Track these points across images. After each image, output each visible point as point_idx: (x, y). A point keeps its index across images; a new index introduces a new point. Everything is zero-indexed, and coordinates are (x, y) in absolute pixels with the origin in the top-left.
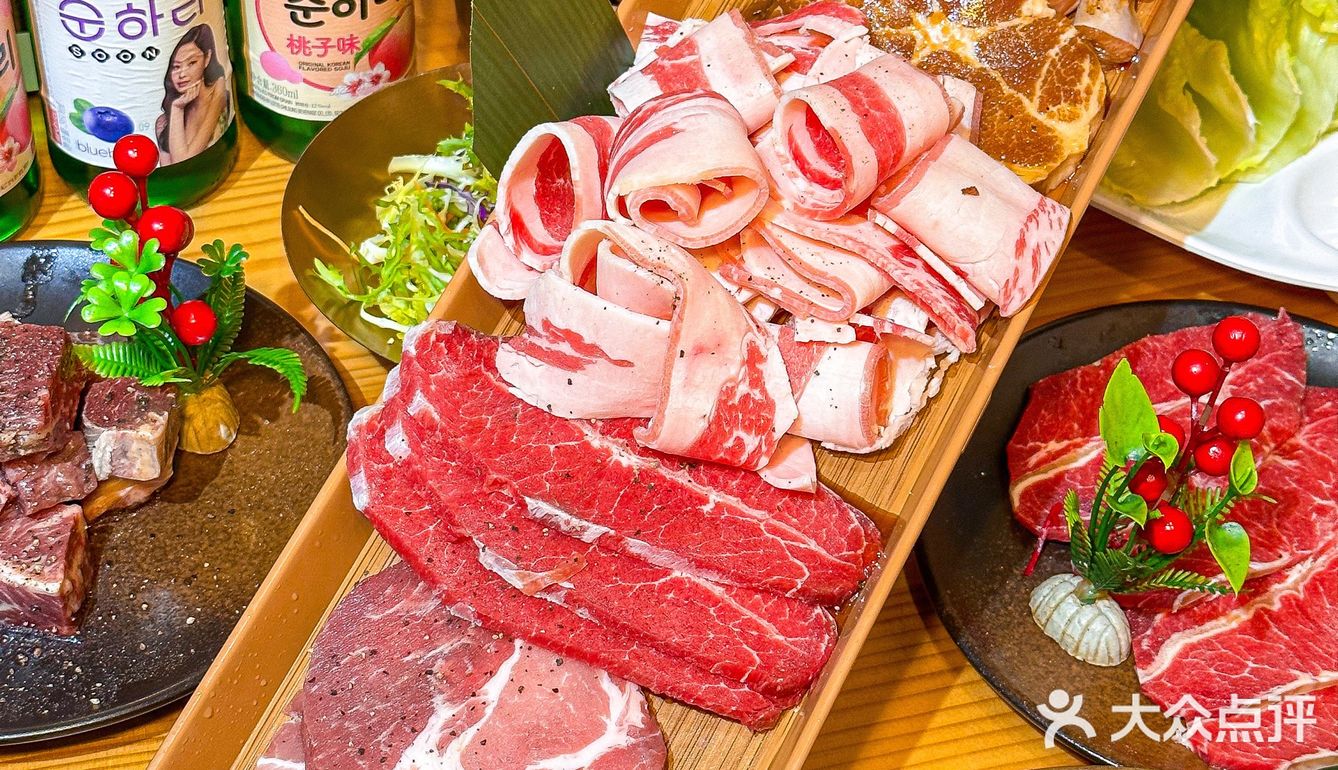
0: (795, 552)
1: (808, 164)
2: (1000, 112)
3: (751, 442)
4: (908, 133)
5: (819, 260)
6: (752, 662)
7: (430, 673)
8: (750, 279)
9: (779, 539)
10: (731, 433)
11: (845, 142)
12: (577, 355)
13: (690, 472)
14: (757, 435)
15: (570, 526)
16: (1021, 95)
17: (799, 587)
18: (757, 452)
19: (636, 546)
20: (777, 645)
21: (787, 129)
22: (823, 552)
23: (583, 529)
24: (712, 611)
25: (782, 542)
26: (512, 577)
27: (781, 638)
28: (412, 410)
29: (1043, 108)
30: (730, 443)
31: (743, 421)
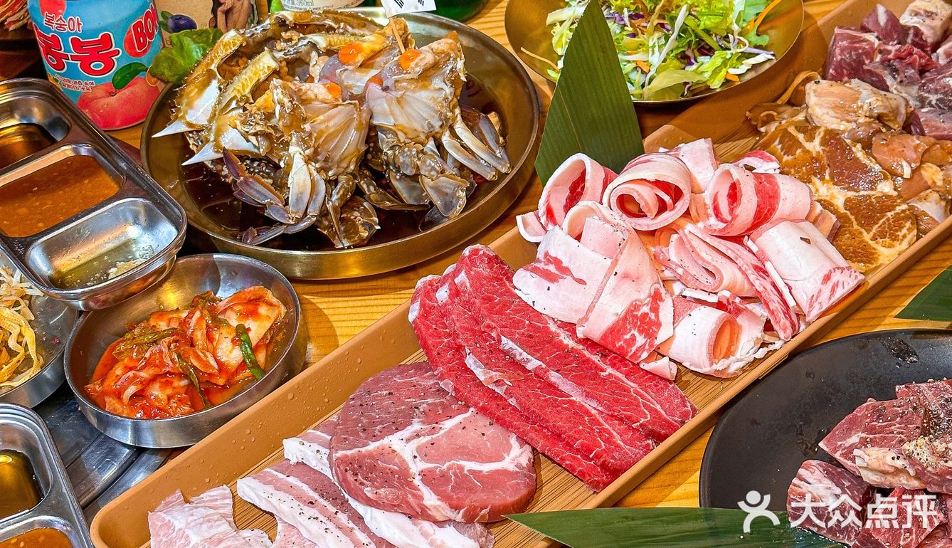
0: (645, 405)
1: (721, 214)
2: (848, 235)
3: (640, 340)
4: (781, 202)
5: (710, 258)
6: (600, 447)
7: (417, 408)
8: (669, 260)
9: (639, 398)
10: (630, 330)
11: (742, 187)
12: (557, 272)
13: (601, 357)
14: (645, 338)
15: (522, 357)
16: (863, 230)
17: (641, 422)
18: (642, 348)
19: (554, 377)
20: (618, 446)
21: (715, 193)
22: (663, 413)
23: (528, 361)
24: (586, 418)
25: (641, 400)
26: (481, 373)
27: (622, 444)
28: (457, 281)
29: (874, 239)
30: (627, 337)
31: (639, 327)
